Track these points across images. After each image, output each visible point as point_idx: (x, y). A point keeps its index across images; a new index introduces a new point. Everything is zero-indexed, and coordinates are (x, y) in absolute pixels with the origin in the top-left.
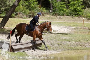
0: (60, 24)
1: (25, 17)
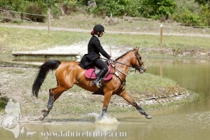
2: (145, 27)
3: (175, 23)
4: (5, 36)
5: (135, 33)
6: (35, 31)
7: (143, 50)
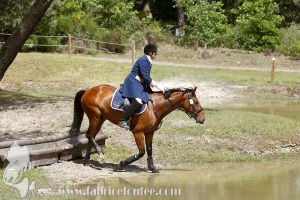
0: (200, 76)
1: (93, 49)
2: (247, 61)
3: (283, 57)
4: (81, 69)
5: (235, 68)
6: (116, 64)
7: (250, 89)
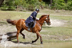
7: (69, 22)
